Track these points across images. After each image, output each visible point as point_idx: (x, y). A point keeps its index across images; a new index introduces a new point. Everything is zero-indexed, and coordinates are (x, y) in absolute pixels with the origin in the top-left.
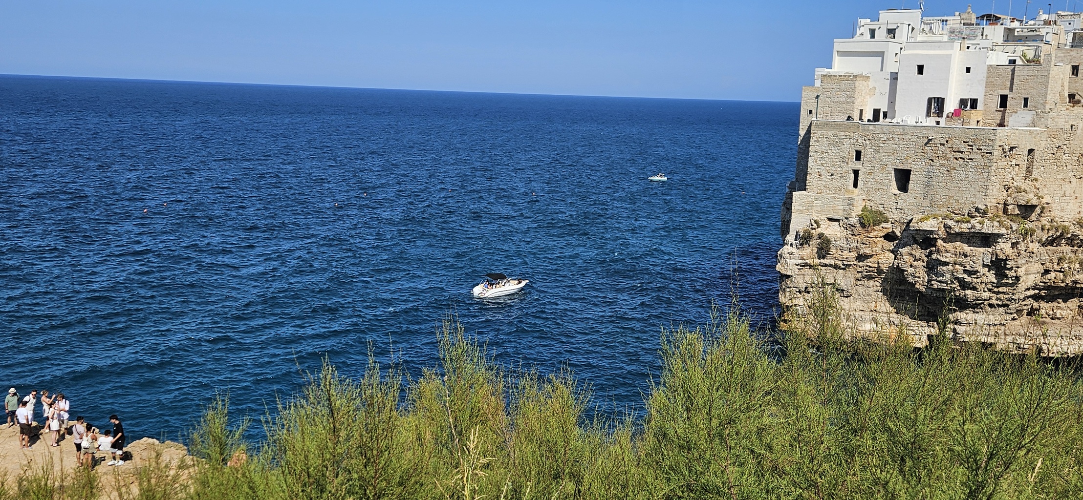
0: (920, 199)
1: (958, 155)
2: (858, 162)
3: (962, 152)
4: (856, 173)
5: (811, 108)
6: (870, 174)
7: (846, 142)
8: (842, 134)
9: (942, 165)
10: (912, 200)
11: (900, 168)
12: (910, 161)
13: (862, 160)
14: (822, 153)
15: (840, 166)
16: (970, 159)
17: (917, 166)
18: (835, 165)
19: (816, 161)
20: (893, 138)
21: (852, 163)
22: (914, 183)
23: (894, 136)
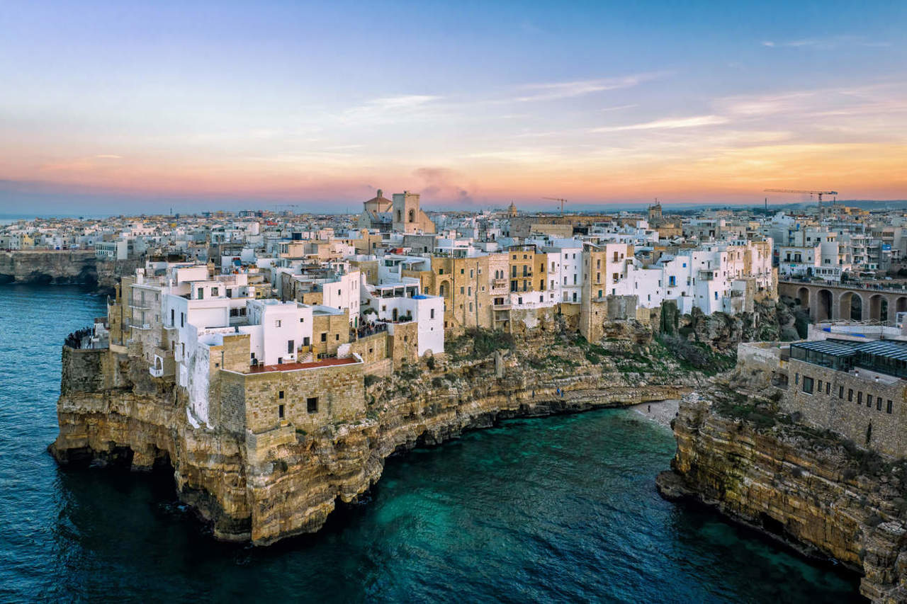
0: (327, 415)
1: (345, 383)
2: (282, 399)
3: (347, 381)
4: (282, 408)
5: (218, 362)
6: (291, 406)
7: (273, 387)
8: (269, 382)
9: (337, 390)
10: (321, 416)
11: (312, 398)
12: (317, 392)
13: (285, 397)
14: (256, 398)
15: (270, 405)
16: (352, 384)
17: (321, 394)
18: (267, 405)
19: (252, 405)
20: (304, 379)
21: (278, 401)
22: (322, 405)
23: (305, 377)
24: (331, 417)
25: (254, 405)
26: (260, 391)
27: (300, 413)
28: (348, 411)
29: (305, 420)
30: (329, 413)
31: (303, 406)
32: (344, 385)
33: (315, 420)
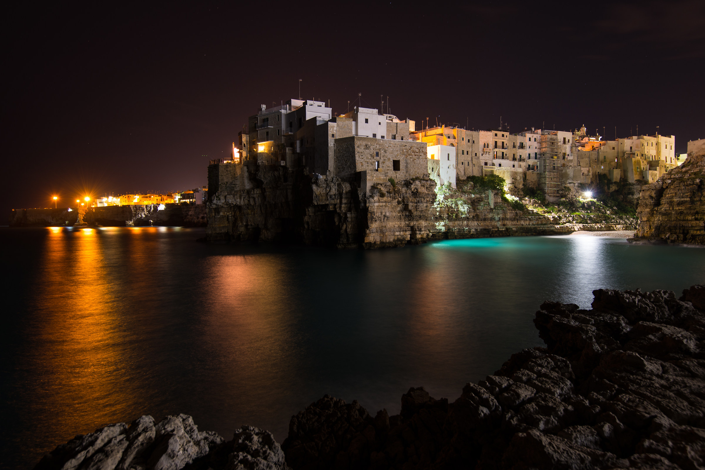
0: (405, 173)
1: (416, 154)
2: (377, 157)
3: (417, 152)
4: (377, 162)
6: (383, 163)
7: (372, 147)
8: (369, 143)
9: (411, 158)
10: (402, 174)
11: (396, 160)
12: (399, 156)
13: (379, 156)
14: (362, 153)
15: (370, 159)
16: (421, 155)
17: (401, 158)
18: (368, 159)
19: (359, 157)
20: (390, 146)
21: (375, 158)
22: (402, 165)
23: (391, 145)
24: (407, 175)
25: (361, 157)
26: (364, 149)
27: (388, 168)
28: (418, 173)
29: (392, 174)
30: (407, 172)
31: (391, 164)
32: (415, 155)
33: (398, 174)
